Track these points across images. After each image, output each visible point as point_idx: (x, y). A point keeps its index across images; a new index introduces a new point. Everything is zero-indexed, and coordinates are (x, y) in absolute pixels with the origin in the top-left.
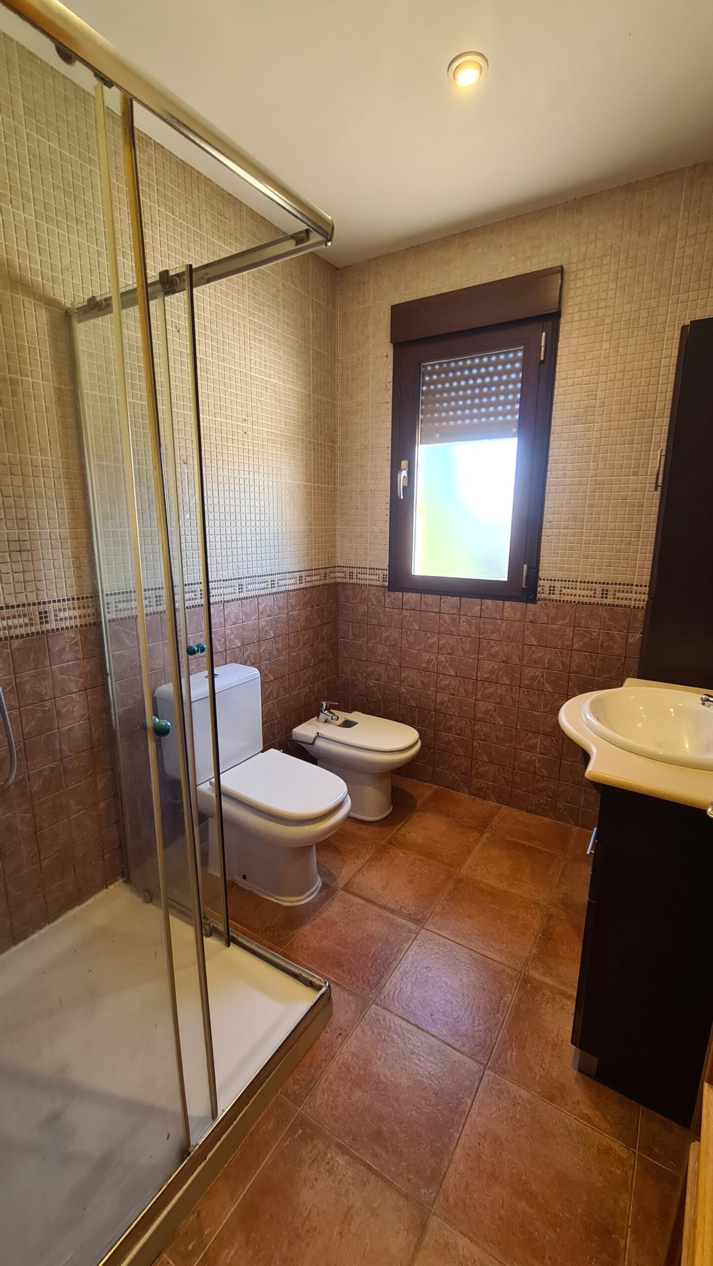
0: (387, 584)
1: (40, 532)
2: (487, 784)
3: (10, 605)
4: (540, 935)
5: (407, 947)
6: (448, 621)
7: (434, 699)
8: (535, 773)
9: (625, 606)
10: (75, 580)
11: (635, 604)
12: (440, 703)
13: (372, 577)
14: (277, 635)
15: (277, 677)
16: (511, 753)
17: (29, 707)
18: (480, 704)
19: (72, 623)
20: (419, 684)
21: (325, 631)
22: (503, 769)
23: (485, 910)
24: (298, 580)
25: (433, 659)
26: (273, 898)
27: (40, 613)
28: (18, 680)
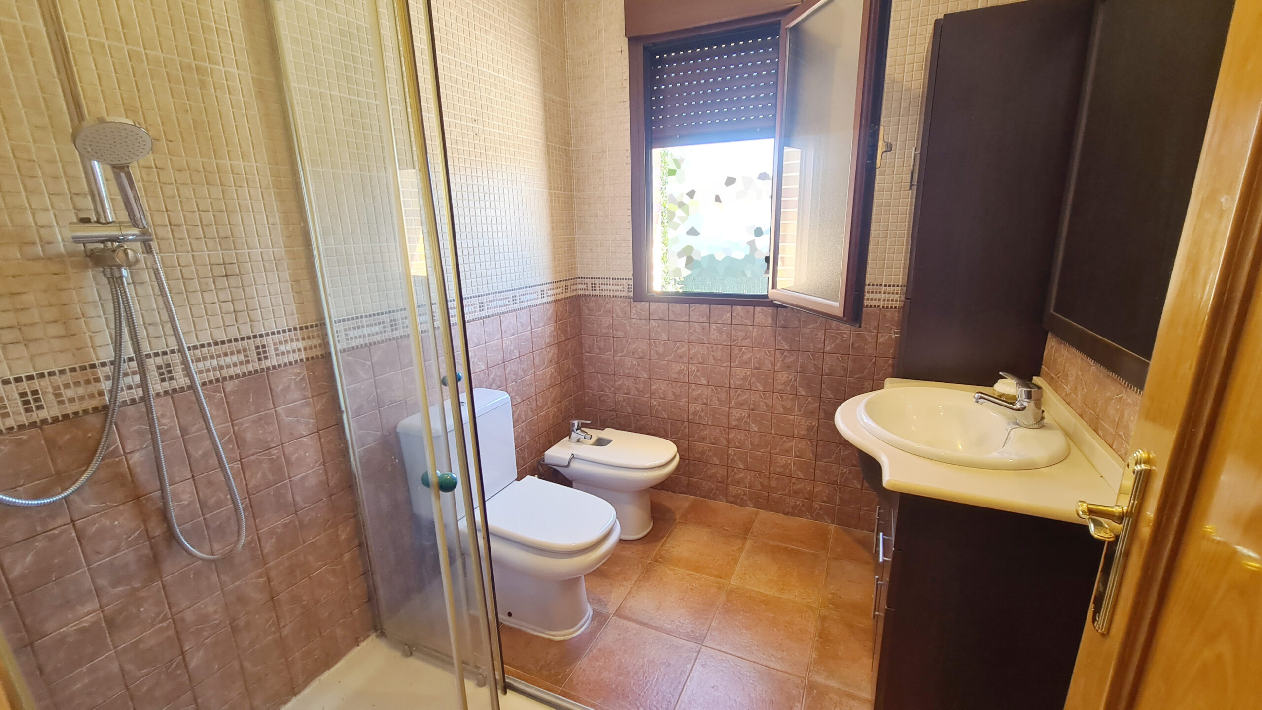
0: (632, 294)
1: (249, 253)
2: (744, 491)
3: (219, 341)
4: (817, 638)
5: (690, 667)
6: (698, 330)
7: (687, 410)
8: (791, 477)
9: (875, 306)
10: (296, 307)
11: (884, 304)
12: (692, 413)
13: (615, 288)
14: (522, 354)
15: (524, 399)
16: (767, 458)
17: (252, 458)
18: (734, 411)
19: (297, 356)
20: (671, 396)
21: (569, 347)
22: (759, 475)
23: (760, 620)
24: (540, 294)
25: (683, 369)
26: (544, 633)
27: (257, 348)
28: (236, 428)
